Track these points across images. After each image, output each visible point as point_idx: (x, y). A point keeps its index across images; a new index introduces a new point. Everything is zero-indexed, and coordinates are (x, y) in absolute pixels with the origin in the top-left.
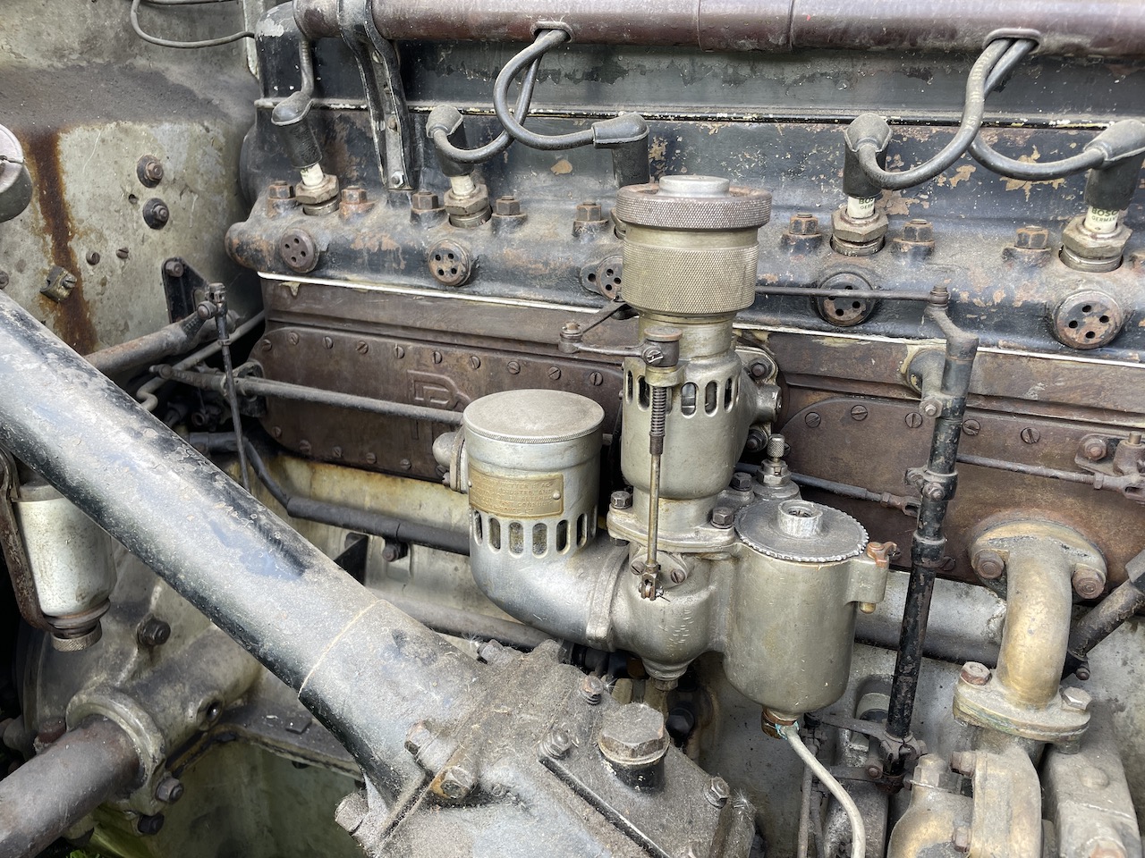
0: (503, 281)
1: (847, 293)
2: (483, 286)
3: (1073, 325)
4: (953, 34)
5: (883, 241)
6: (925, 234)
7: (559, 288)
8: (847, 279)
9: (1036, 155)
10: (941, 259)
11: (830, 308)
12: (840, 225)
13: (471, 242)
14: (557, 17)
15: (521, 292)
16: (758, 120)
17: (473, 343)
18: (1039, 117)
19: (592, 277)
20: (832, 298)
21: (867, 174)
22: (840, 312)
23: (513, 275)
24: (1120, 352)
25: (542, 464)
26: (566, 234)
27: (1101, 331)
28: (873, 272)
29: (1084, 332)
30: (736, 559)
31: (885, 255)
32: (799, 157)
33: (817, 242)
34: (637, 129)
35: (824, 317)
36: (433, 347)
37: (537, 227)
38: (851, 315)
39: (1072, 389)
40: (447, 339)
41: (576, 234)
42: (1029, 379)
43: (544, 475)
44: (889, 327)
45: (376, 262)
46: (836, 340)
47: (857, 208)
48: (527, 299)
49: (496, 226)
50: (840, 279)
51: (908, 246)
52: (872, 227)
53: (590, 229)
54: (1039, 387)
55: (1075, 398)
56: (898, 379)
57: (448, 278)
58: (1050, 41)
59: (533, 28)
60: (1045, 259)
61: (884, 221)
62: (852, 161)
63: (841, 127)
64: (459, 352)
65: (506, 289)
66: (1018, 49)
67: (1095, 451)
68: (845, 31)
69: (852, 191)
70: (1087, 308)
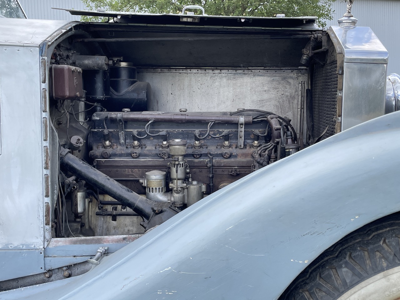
0: (144, 156)
1: (197, 153)
2: (140, 157)
3: (225, 155)
4: (205, 121)
5: (201, 147)
6: (206, 145)
7: (153, 157)
8: (197, 152)
9: (218, 135)
10: (209, 148)
11: (195, 156)
12: (195, 145)
13: (138, 151)
14: (153, 118)
15: (147, 158)
16: (182, 131)
17: (138, 167)
18: (218, 130)
19: (160, 154)
20: (195, 154)
21: (197, 138)
22: (196, 156)
23: (145, 155)
24: (231, 158)
25: (160, 178)
26: (154, 148)
27: (228, 156)
28: (200, 151)
29: (226, 156)
30: (187, 188)
31: (201, 148)
32: (188, 136)
33: (192, 147)
34: (165, 133)
35: (194, 157)
36: (131, 169)
37: (149, 148)
38: (198, 156)
39: (227, 164)
40: (134, 167)
41: (156, 148)
42: (221, 163)
43: (160, 180)
44: (203, 158)
45: (121, 155)
46: (196, 160)
47: (197, 142)
48: (149, 159)
49: (142, 148)
50: (196, 152)
51: (204, 147)
52: (199, 145)
53: (158, 147)
54: (223, 164)
55: (227, 165)
56: (205, 165)
57: (135, 157)
58: (217, 122)
59: (149, 120)
60: (221, 147)
61: (201, 144)
62: (195, 136)
63: (193, 132)
64: (136, 169)
65: (145, 158)
66: (213, 123)
67: (230, 171)
68: (192, 120)
69: (196, 140)
70: (226, 153)
